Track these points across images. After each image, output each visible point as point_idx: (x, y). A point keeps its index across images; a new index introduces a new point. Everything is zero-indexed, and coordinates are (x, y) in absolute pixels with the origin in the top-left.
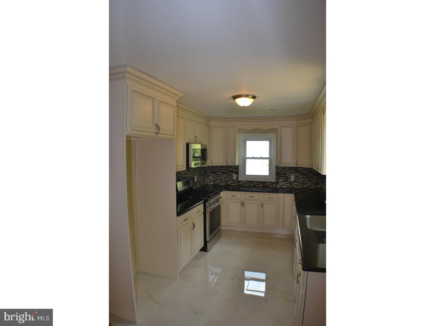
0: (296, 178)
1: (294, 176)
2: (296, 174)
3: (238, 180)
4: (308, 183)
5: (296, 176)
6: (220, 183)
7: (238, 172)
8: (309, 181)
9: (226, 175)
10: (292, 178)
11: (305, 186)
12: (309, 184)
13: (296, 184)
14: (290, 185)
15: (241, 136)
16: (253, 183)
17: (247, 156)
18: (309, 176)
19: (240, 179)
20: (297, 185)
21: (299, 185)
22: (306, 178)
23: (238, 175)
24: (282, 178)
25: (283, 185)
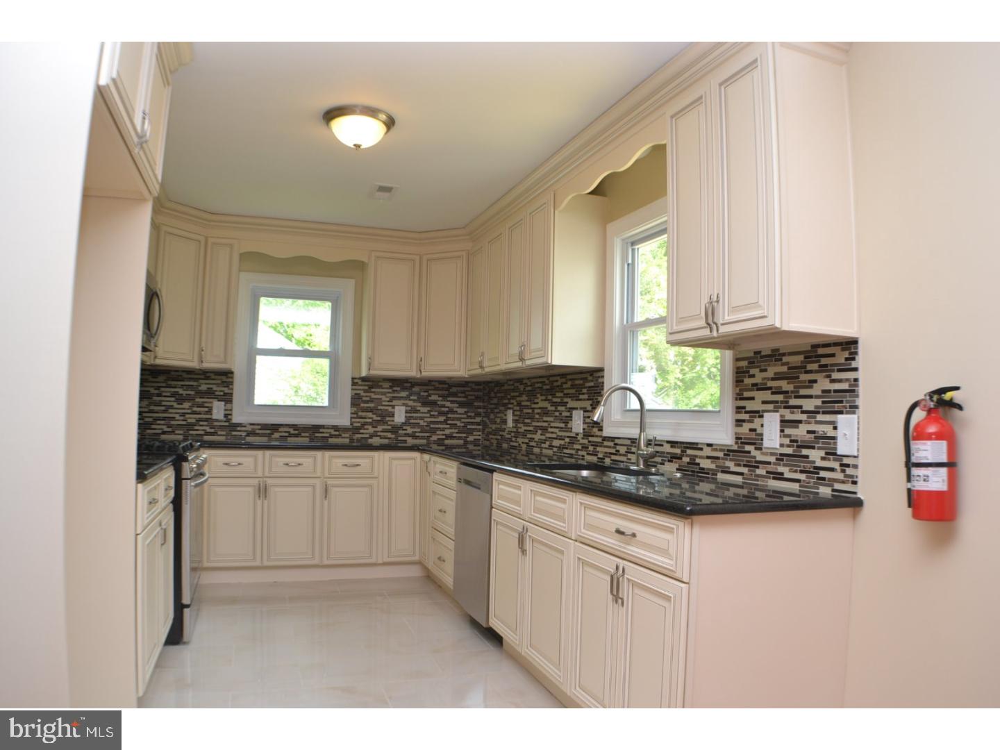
0: (408, 415)
1: (403, 409)
2: (411, 403)
3: (228, 420)
4: (443, 430)
5: (409, 408)
6: (164, 433)
7: (232, 394)
8: (445, 422)
9: (186, 405)
10: (400, 416)
12: (447, 432)
13: (410, 431)
14: (393, 436)
15: (247, 281)
16: (280, 430)
17: (261, 346)
18: (447, 409)
19: (236, 418)
20: (413, 436)
21: (417, 434)
22: (436, 413)
23: (229, 406)
24: (370, 415)
25: (371, 436)
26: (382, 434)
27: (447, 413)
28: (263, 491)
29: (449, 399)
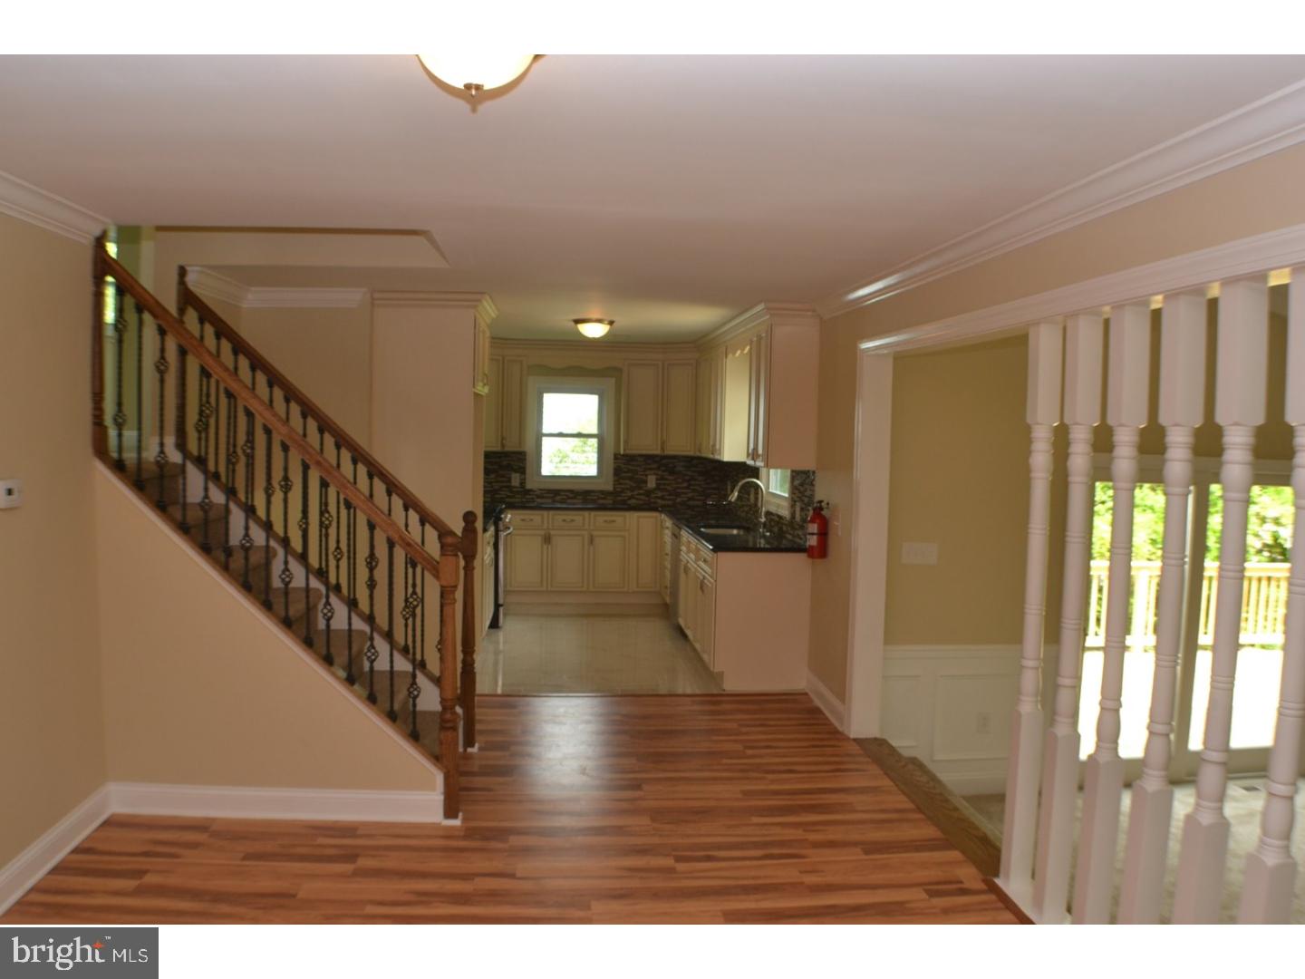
0: (658, 482)
1: (654, 477)
2: (660, 473)
3: (523, 487)
4: (685, 493)
5: (659, 477)
7: (525, 468)
8: (687, 488)
10: (652, 482)
11: (679, 500)
12: (690, 495)
13: (660, 494)
14: (647, 499)
15: (533, 383)
16: (561, 493)
17: (545, 430)
18: (689, 477)
19: (529, 486)
20: (662, 498)
21: (665, 497)
22: (680, 480)
23: (523, 477)
24: (627, 482)
25: (629, 499)
26: (638, 497)
27: (689, 480)
28: (547, 539)
29: (690, 469)
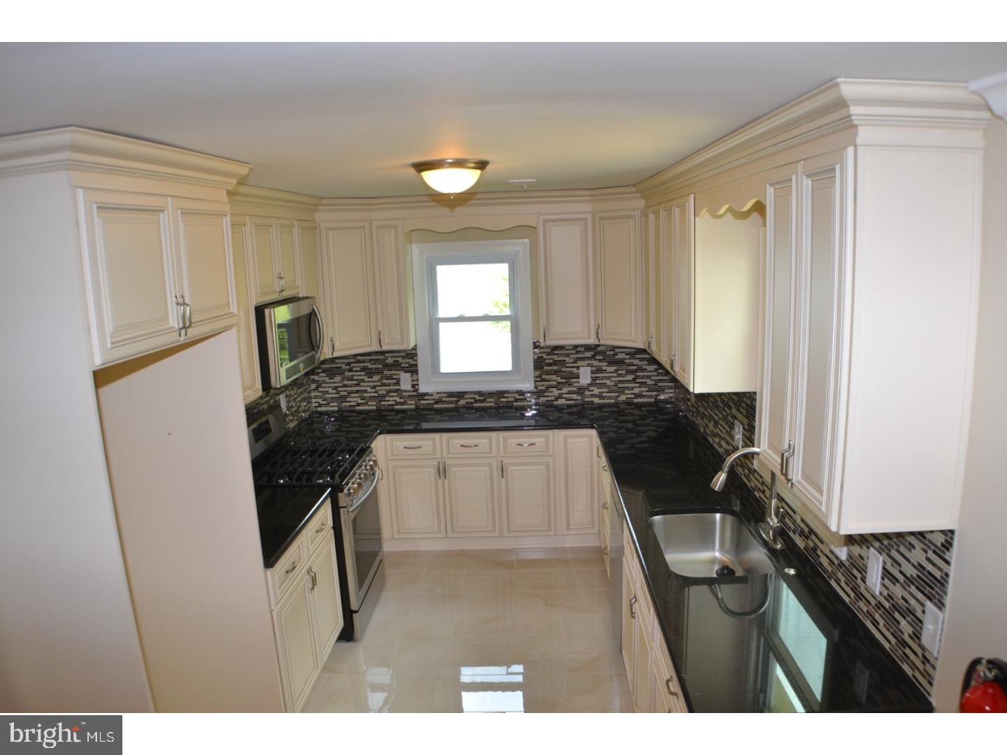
0: (594, 375)
1: (589, 369)
2: (596, 363)
3: (416, 390)
4: (632, 389)
5: (595, 369)
6: (358, 405)
7: (416, 365)
8: (634, 380)
9: (376, 378)
10: (585, 377)
11: (623, 398)
12: (636, 391)
13: (596, 391)
14: (579, 398)
15: (416, 253)
16: (466, 396)
17: (442, 313)
18: (635, 367)
19: (423, 389)
20: (600, 396)
21: (604, 395)
22: (624, 372)
23: (415, 377)
24: (554, 377)
25: (556, 399)
26: (567, 396)
27: (636, 371)
28: (442, 471)
29: (637, 356)
